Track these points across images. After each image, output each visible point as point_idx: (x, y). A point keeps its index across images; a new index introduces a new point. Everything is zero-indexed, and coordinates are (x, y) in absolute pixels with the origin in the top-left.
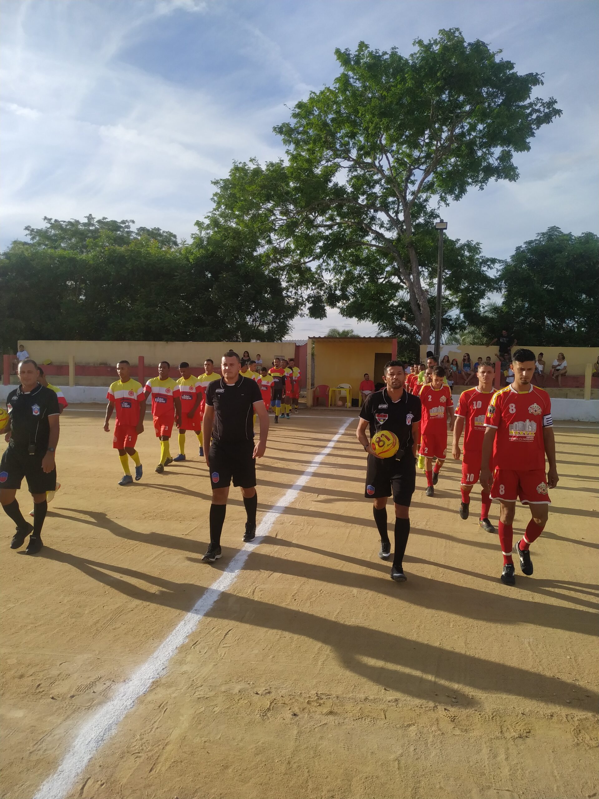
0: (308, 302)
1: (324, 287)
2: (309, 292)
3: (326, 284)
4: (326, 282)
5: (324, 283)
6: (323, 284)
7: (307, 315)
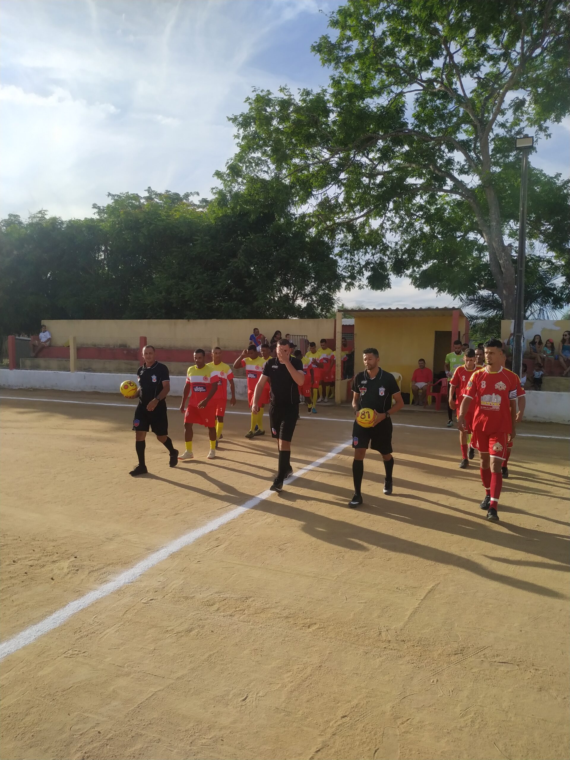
0: (366, 271)
1: (388, 251)
2: (368, 257)
3: (391, 248)
4: (390, 245)
5: (388, 246)
6: (385, 248)
7: (367, 286)
